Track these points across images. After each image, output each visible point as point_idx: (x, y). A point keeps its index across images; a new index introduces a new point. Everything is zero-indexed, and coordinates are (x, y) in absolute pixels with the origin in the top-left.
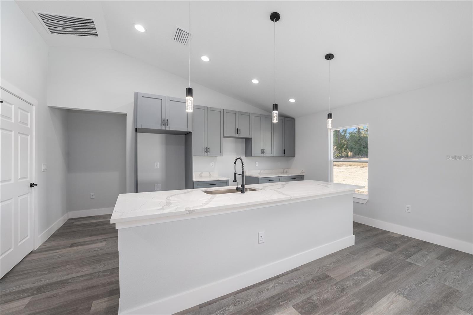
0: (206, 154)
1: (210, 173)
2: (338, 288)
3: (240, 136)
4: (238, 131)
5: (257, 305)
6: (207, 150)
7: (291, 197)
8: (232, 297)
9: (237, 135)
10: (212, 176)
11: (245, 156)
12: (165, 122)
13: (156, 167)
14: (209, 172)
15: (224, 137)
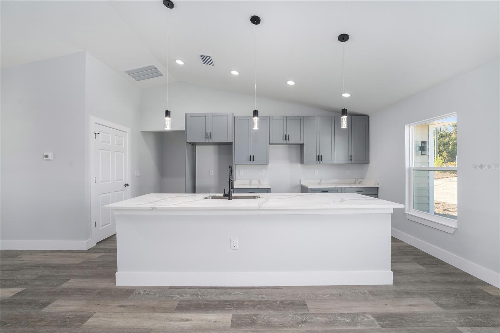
0: (251, 162)
1: (259, 182)
2: (300, 318)
3: (288, 142)
4: (286, 137)
5: (207, 302)
6: (251, 159)
7: (259, 207)
8: (197, 290)
9: (285, 142)
10: (262, 184)
11: (301, 164)
12: (208, 136)
13: (210, 174)
14: (259, 180)
15: (270, 144)
